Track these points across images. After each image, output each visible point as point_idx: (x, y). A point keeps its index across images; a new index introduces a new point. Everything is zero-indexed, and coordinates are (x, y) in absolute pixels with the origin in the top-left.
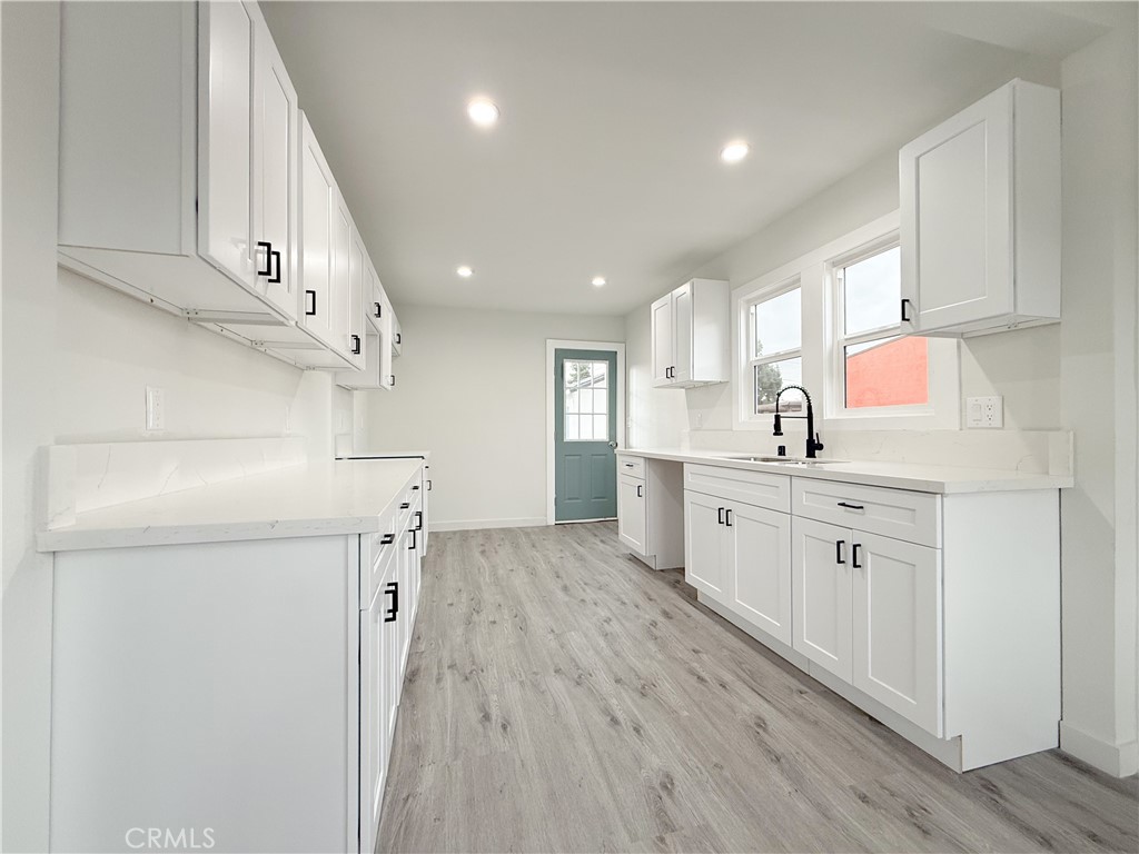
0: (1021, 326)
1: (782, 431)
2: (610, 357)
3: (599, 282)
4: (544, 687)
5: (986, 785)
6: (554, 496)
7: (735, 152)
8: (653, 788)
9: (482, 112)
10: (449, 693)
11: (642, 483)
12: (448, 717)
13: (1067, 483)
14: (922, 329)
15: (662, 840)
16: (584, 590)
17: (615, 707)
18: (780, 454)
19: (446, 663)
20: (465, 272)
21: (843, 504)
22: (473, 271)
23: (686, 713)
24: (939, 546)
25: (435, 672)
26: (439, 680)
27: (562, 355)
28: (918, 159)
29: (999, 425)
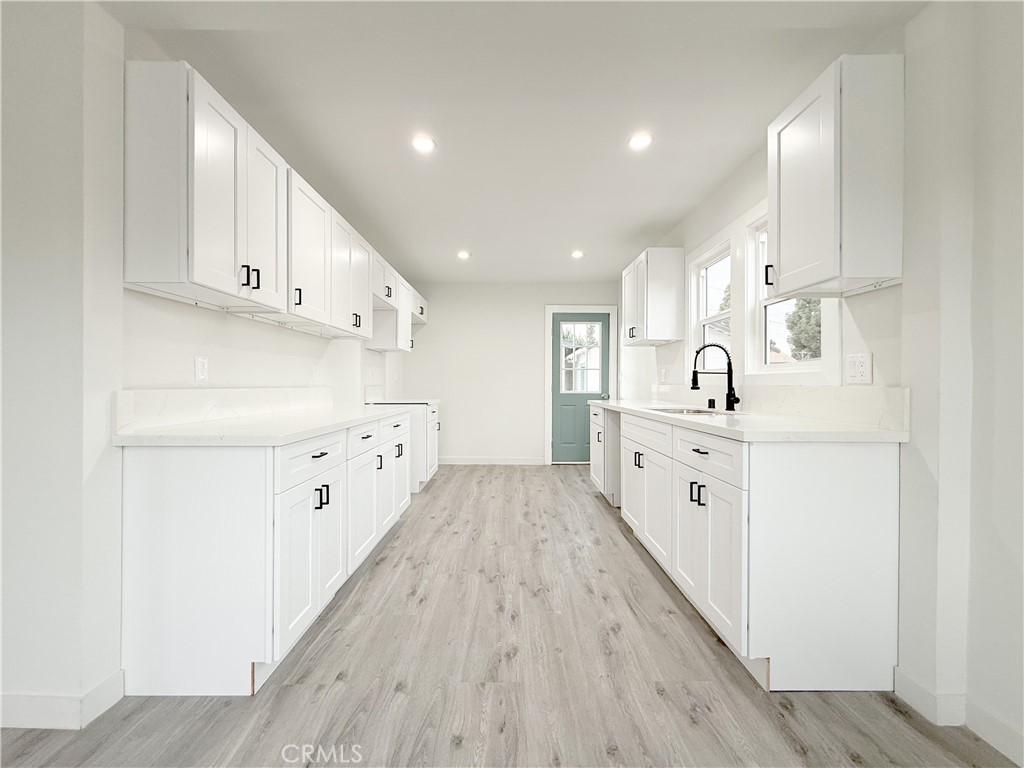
0: (884, 285)
1: (699, 385)
2: (604, 319)
3: (577, 254)
4: (465, 580)
5: (784, 704)
6: (551, 440)
7: (640, 141)
8: (500, 655)
9: (423, 144)
10: (397, 575)
11: (601, 430)
12: (389, 589)
13: (905, 439)
14: (781, 292)
15: (483, 685)
16: (540, 517)
17: (507, 600)
18: (710, 407)
19: (406, 556)
20: (463, 255)
21: (697, 451)
22: (471, 255)
23: (560, 612)
24: (746, 487)
25: (395, 561)
26: (395, 566)
27: (558, 319)
28: (779, 134)
29: (869, 381)
